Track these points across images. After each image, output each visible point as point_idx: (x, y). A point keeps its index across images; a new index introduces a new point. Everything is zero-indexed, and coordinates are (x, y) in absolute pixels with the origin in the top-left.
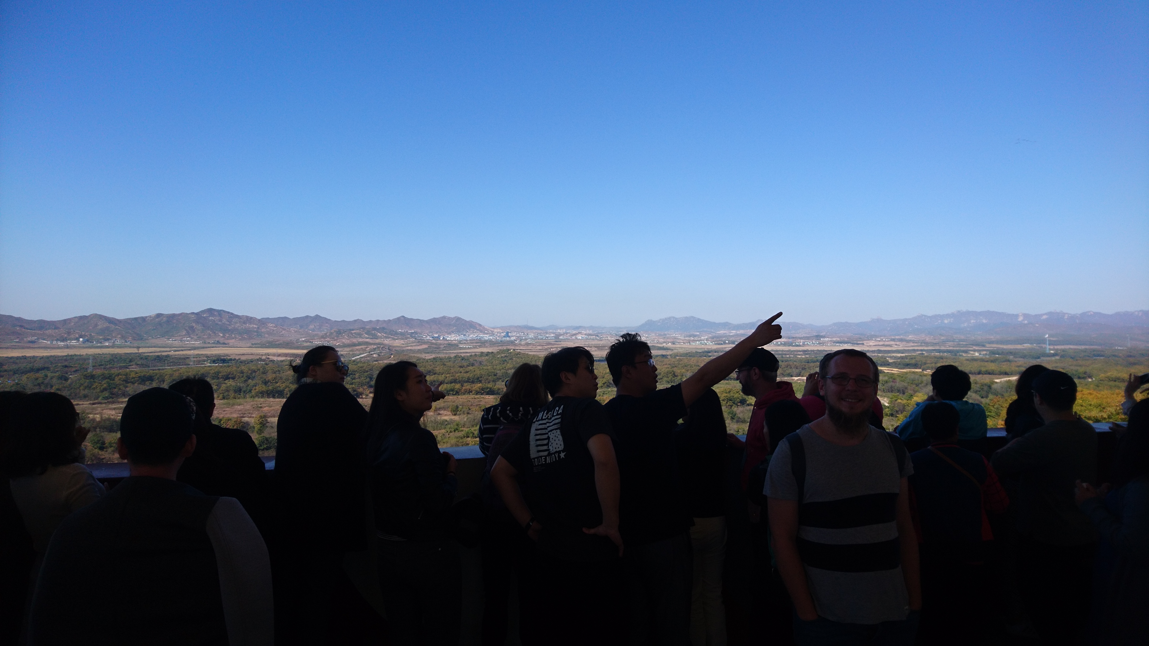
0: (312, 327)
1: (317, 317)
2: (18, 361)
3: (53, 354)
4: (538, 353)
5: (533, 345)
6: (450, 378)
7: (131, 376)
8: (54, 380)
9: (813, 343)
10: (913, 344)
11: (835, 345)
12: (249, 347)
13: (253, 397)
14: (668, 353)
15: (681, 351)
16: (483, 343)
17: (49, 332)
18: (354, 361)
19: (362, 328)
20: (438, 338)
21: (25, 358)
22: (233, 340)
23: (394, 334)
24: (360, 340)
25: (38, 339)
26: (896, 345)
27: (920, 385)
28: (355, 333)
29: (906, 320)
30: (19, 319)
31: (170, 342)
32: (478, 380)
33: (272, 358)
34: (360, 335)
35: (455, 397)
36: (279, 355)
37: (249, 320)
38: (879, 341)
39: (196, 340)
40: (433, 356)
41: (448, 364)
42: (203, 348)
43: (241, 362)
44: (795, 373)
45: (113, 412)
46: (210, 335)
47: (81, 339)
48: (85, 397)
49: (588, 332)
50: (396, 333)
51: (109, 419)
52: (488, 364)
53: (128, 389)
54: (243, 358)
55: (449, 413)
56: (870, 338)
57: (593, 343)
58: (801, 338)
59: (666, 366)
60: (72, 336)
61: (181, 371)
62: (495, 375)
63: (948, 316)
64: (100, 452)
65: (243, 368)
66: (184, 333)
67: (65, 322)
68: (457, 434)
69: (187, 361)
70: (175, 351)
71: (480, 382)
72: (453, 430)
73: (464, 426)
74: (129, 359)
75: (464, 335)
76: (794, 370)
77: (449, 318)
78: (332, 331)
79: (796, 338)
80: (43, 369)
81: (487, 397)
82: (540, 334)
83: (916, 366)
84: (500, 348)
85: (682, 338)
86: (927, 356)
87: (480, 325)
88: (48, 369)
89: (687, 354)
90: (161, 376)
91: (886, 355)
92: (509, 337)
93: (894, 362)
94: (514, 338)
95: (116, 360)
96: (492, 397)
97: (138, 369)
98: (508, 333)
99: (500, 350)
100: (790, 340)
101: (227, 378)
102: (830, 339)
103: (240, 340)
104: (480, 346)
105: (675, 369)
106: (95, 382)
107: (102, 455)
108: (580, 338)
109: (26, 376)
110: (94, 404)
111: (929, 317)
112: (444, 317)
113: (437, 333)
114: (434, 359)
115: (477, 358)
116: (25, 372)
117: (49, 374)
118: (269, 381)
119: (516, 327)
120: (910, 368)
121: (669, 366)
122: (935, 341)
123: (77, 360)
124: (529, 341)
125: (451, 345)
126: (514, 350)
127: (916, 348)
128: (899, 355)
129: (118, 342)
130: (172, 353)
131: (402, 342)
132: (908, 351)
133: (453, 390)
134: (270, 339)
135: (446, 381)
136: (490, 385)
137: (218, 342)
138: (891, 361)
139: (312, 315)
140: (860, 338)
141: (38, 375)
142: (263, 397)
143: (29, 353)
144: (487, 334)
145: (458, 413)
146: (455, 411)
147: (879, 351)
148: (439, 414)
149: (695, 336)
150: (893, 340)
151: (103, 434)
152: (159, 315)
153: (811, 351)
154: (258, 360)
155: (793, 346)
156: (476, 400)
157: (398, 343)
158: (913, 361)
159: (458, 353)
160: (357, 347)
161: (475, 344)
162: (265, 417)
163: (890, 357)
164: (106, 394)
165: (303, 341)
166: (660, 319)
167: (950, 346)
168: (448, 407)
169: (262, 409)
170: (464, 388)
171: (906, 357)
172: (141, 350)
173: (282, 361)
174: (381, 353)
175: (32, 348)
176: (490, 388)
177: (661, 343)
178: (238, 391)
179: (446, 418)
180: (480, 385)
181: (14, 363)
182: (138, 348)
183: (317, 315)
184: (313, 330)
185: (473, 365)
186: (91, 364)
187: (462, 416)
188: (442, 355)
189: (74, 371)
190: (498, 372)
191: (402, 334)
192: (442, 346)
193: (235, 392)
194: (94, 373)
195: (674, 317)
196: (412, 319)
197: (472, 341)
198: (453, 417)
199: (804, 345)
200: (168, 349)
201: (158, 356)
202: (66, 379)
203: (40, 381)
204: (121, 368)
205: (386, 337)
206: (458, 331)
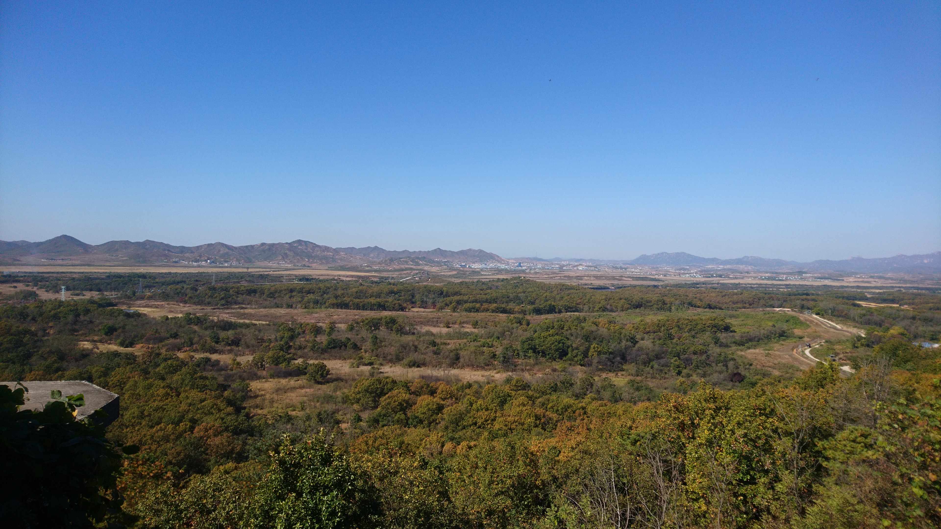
0: (372, 255)
1: (376, 248)
2: (165, 276)
3: (189, 271)
4: (544, 281)
5: (541, 274)
6: (472, 298)
7: (241, 289)
8: (188, 291)
9: (795, 278)
10: (891, 282)
11: (816, 281)
12: (327, 270)
13: (326, 307)
14: (659, 284)
15: (672, 282)
16: (499, 271)
17: (187, 255)
18: (401, 282)
19: (409, 257)
20: (465, 266)
21: (170, 273)
22: (315, 264)
23: (431, 262)
24: (407, 266)
25: (180, 260)
26: (875, 282)
27: (897, 320)
28: (403, 261)
29: (885, 259)
30: (168, 245)
31: (270, 264)
32: (495, 301)
33: (342, 278)
34: (406, 262)
35: (476, 314)
36: (347, 276)
37: (327, 249)
38: (859, 278)
39: (289, 264)
40: (461, 280)
41: (472, 287)
42: (294, 269)
43: (320, 281)
44: (777, 305)
45: (227, 316)
46: (299, 259)
47: (209, 261)
48: (209, 303)
49: (588, 264)
50: (434, 262)
51: (223, 321)
52: (503, 288)
53: (239, 299)
54: (321, 278)
55: (470, 326)
56: (850, 275)
57: (592, 273)
58: (784, 274)
59: (657, 295)
60: (203, 259)
61: (276, 286)
62: (508, 298)
63: (928, 256)
64: (216, 345)
65: (321, 285)
66: (280, 258)
67: (198, 248)
68: (476, 344)
69: (281, 279)
70: (274, 271)
71: (496, 302)
72: (472, 340)
73: (481, 337)
74: (241, 277)
75: (486, 264)
76: (776, 302)
77: (474, 251)
78: (387, 259)
79: (780, 273)
80: (181, 282)
81: (501, 315)
82: (547, 264)
83: (893, 301)
84: (514, 275)
85: (673, 271)
86: (904, 293)
87: (498, 256)
88: (185, 282)
89: (677, 285)
90: (262, 289)
91: (864, 291)
92: (521, 267)
93: (872, 297)
94: (525, 268)
95: (231, 277)
96: (505, 315)
97: (246, 284)
98: (520, 263)
99: (513, 277)
100: (774, 275)
101: (309, 292)
102: (811, 275)
103: (320, 264)
104: (497, 274)
105: (665, 298)
106: (216, 293)
107: (217, 347)
108: (581, 269)
109: (170, 287)
110: (214, 309)
111: (908, 257)
112: (470, 250)
113: (464, 262)
114: (461, 282)
115: (494, 283)
116: (169, 284)
117: (185, 286)
118: (339, 296)
119: (527, 259)
120: (887, 303)
121: (659, 295)
122: (913, 279)
123: (205, 276)
124: (537, 270)
125: (475, 272)
126: (524, 277)
127: (894, 285)
128: (877, 291)
129: (234, 263)
130: (271, 273)
131: (437, 268)
132: (886, 288)
133: (474, 308)
134: (342, 263)
135: (469, 301)
136: (503, 306)
137: (304, 266)
138: (869, 296)
139: (373, 246)
140: (841, 275)
141: (177, 286)
142: (333, 308)
143: (174, 270)
144: (503, 264)
145: (477, 326)
146: (475, 325)
147: (858, 287)
148: (463, 327)
149: (685, 269)
150: (872, 277)
151: (218, 332)
152: (263, 244)
153: (793, 285)
154: (332, 279)
155: (777, 280)
156: (492, 317)
157: (434, 269)
158: (891, 297)
159: (480, 279)
160: (405, 272)
161: (493, 272)
162: (334, 323)
163: (869, 293)
164: (223, 302)
165: (365, 266)
166: (654, 254)
167: (928, 284)
168: (470, 322)
169: (332, 317)
170: (483, 307)
171: (884, 293)
172: (250, 270)
173: (349, 281)
174: (421, 276)
175: (175, 266)
176: (504, 308)
177: (653, 275)
178: (316, 302)
179: (468, 330)
180: (496, 305)
181: (163, 277)
182: (248, 268)
183: (376, 246)
184: (373, 258)
185: (491, 289)
186: (214, 280)
187: (480, 329)
188: (467, 280)
189: (202, 285)
190: (511, 295)
191: (437, 262)
192: (468, 273)
193: (314, 303)
194: (216, 286)
195: (666, 253)
196: (445, 251)
197: (491, 269)
198: (473, 330)
199: (786, 279)
200: (268, 270)
201: (261, 275)
202: (196, 290)
203: (178, 291)
204: (235, 283)
205: (426, 265)
206: (481, 261)
